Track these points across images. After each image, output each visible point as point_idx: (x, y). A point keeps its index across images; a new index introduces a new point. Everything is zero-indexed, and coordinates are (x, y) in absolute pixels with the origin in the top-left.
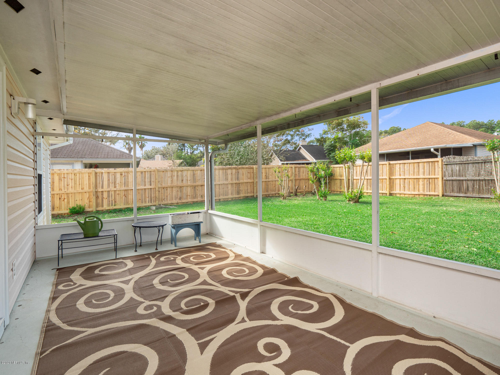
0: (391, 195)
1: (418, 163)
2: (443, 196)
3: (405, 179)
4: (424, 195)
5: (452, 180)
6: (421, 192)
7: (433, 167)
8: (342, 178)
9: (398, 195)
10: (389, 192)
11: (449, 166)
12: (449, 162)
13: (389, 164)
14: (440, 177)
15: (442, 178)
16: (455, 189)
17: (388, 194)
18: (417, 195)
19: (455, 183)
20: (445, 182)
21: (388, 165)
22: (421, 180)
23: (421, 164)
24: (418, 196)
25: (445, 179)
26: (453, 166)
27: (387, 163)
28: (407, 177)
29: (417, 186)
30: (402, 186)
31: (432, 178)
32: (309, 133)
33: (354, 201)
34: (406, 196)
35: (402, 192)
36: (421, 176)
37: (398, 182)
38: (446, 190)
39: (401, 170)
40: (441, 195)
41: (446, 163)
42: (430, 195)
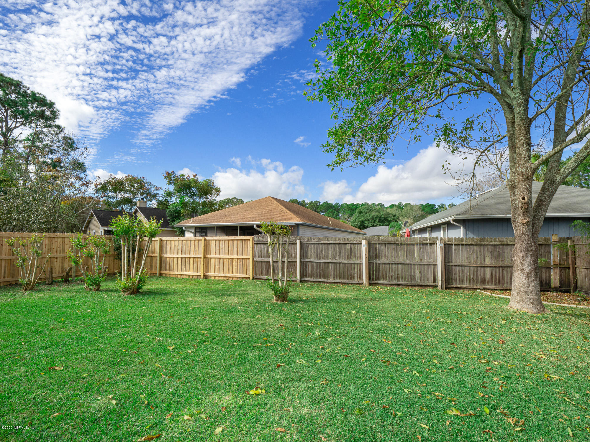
0: (206, 278)
1: (233, 240)
2: (253, 278)
3: (220, 258)
4: (237, 278)
5: (261, 261)
6: (235, 274)
7: (246, 246)
8: (153, 255)
9: (213, 278)
10: (204, 274)
11: (259, 246)
12: (259, 241)
13: (205, 240)
14: (250, 256)
15: (253, 259)
16: (264, 272)
17: (202, 277)
18: (230, 277)
19: (263, 264)
20: (255, 263)
21: (203, 241)
22: (234, 260)
23: (235, 242)
24: (231, 279)
25: (255, 260)
26: (262, 246)
27: (202, 238)
28: (222, 256)
29: (231, 268)
30: (217, 266)
31: (244, 259)
32: (156, 192)
33: (129, 292)
34: (221, 278)
35: (217, 274)
36: (235, 256)
37: (213, 261)
38: (256, 272)
39: (217, 248)
40: (251, 278)
41: (256, 242)
42: (242, 278)
